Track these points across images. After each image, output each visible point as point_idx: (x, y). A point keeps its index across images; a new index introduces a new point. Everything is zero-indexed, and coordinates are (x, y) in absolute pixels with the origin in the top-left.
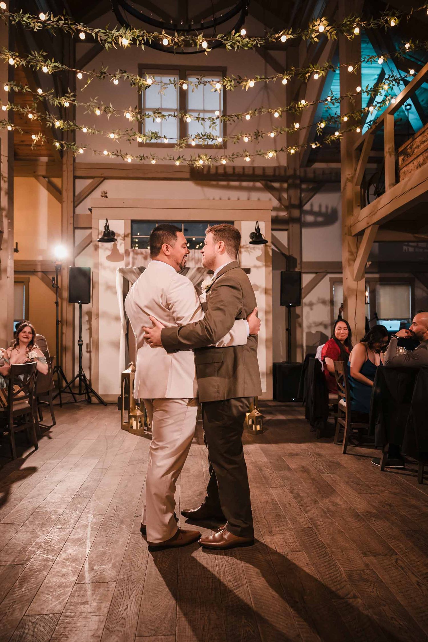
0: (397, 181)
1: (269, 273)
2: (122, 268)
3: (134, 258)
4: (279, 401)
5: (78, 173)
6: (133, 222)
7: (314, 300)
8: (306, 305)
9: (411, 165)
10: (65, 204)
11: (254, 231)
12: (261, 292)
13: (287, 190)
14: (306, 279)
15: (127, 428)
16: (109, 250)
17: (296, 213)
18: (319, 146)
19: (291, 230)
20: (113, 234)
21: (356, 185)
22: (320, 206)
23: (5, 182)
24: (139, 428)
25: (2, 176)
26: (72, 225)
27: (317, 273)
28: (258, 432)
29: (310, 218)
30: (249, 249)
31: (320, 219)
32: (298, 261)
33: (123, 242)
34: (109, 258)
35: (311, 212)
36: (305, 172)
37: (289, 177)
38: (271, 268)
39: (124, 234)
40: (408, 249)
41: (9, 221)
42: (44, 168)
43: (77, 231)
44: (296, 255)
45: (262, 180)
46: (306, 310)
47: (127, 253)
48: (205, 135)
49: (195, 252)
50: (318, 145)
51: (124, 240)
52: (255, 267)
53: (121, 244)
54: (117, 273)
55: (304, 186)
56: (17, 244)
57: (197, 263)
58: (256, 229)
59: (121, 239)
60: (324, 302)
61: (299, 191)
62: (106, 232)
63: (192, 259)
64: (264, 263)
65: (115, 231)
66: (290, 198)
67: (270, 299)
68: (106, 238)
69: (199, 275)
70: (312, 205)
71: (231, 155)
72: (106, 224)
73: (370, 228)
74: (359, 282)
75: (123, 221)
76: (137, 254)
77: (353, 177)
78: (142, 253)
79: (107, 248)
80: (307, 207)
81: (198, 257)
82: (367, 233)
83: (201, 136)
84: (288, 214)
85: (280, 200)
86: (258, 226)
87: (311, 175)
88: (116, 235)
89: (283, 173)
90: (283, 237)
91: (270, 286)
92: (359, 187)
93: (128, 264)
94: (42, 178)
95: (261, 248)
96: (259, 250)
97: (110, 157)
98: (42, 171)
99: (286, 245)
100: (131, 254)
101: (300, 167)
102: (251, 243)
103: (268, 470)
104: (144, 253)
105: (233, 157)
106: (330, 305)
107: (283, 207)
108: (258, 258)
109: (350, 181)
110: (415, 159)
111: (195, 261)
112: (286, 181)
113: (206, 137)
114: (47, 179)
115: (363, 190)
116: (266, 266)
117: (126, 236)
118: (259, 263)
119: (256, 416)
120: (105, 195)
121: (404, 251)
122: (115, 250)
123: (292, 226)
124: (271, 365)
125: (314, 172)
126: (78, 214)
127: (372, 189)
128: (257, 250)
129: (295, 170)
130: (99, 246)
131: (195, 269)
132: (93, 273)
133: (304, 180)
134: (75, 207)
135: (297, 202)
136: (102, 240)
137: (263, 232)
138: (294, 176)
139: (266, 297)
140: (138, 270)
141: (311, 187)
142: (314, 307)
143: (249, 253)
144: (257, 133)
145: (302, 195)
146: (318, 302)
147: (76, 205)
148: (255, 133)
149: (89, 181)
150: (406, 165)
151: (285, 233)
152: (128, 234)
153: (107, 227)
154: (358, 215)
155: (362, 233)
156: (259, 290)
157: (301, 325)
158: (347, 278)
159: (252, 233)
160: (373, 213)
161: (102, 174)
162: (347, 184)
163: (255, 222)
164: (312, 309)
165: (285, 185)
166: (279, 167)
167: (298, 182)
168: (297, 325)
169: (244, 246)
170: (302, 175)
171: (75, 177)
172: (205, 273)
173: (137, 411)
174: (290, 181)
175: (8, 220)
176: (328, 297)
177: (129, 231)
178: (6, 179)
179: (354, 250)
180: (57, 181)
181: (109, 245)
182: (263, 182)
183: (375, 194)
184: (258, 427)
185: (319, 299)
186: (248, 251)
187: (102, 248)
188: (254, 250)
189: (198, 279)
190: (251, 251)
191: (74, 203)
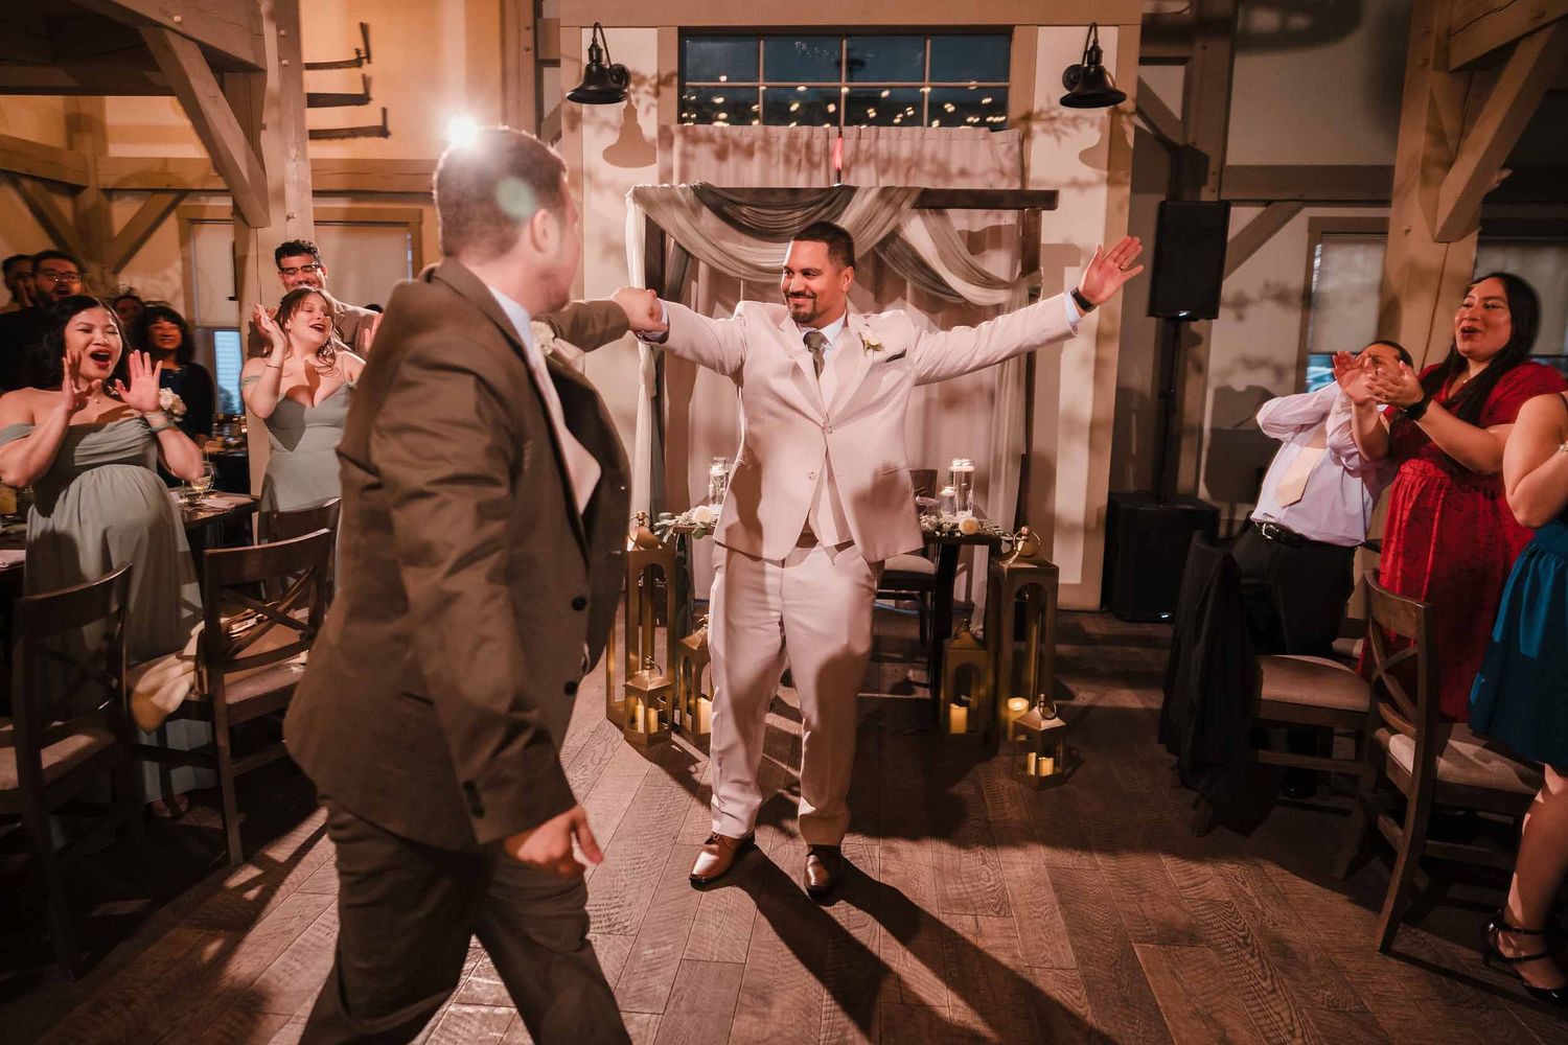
1: (1120, 207)
2: (644, 189)
3: (684, 155)
6: (686, 34)
7: (1252, 292)
8: (1226, 302)
11: (1077, 59)
14: (1242, 220)
15: (622, 721)
16: (613, 128)
20: (622, 75)
26: (531, 53)
27: (1268, 203)
28: (1043, 782)
29: (1264, 20)
30: (1058, 125)
31: (1299, 22)
32: (1213, 166)
33: (655, 101)
34: (612, 155)
38: (1127, 190)
39: (659, 75)
41: (282, 32)
43: (544, 73)
44: (1207, 146)
46: (1223, 320)
47: (665, 136)
49: (878, 135)
51: (657, 94)
52: (1074, 184)
53: (648, 110)
54: (629, 200)
56: (384, 111)
57: (883, 172)
58: (1086, 52)
59: (647, 93)
60: (1282, 297)
62: (594, 68)
63: (868, 160)
64: (1105, 173)
65: (630, 67)
68: (592, 88)
69: (885, 214)
72: (595, 41)
74: (1453, 246)
75: (653, 33)
76: (696, 140)
78: (710, 139)
79: (605, 123)
81: (890, 154)
82: (1524, 56)
86: (1096, 42)
88: (633, 78)
90: (1168, 84)
93: (666, 175)
95: (1098, 121)
96: (1091, 126)
99: (1178, 115)
100: (678, 142)
102: (1065, 102)
104: (719, 139)
106: (1300, 305)
108: (1086, 157)
111: (877, 167)
116: (1112, 182)
117: (662, 82)
118: (1088, 173)
122: (629, 126)
123: (1205, 48)
124: (1102, 500)
128: (1085, 127)
130: (581, 114)
131: (873, 193)
136: (580, 96)
137: (1109, 62)
140: (692, 193)
142: (1251, 312)
143: (1058, 138)
146: (1263, 298)
151: (1179, 72)
152: (670, 76)
153: (597, 53)
157: (1201, 368)
158: (1408, 231)
159: (1073, 69)
163: (1088, 28)
164: (1240, 318)
168: (1190, 365)
169: (1041, 112)
172: (906, 206)
173: (650, 675)
175: (278, 29)
176: (1296, 282)
177: (674, 67)
179: (1449, 124)
181: (611, 112)
184: (1047, 766)
185: (1267, 285)
186: (1055, 130)
187: (589, 123)
188: (1076, 127)
189: (884, 227)
190: (1066, 134)
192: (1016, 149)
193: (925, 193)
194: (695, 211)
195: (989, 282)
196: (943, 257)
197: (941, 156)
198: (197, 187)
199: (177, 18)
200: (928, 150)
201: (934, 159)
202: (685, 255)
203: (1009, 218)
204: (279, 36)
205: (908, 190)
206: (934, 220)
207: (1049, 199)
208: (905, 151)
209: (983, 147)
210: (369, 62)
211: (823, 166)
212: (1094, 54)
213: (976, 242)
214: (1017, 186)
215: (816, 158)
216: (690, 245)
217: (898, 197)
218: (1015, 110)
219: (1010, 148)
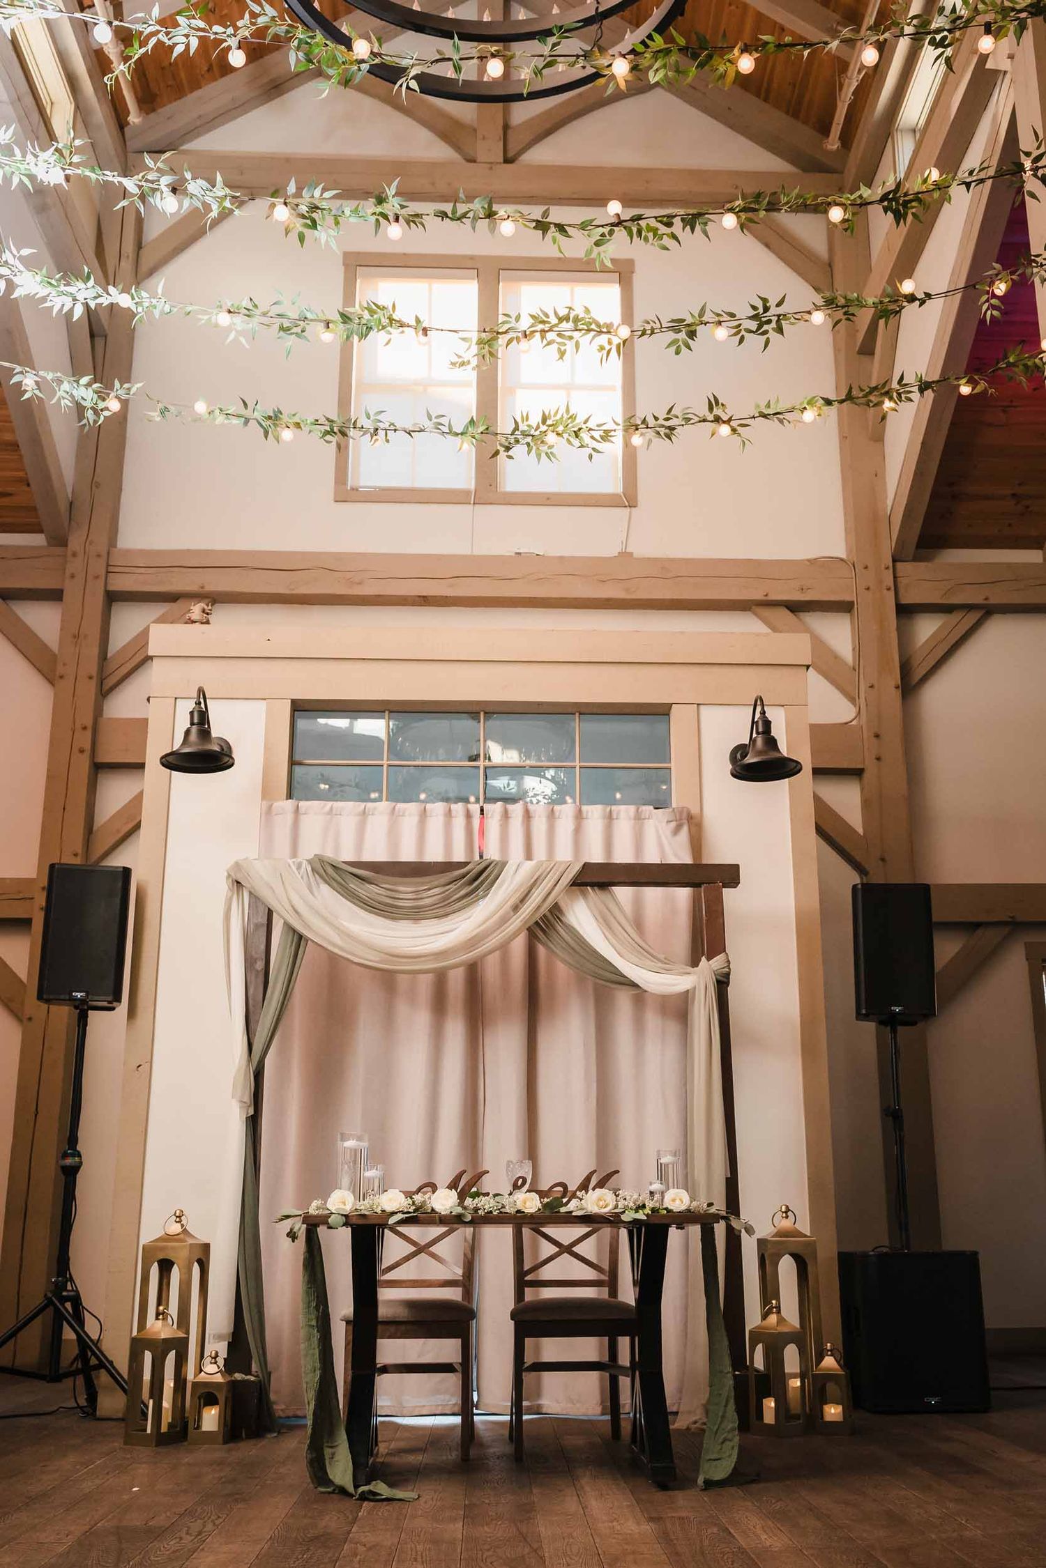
2: (248, 862)
5: (121, 583)
6: (300, 707)
10: (66, 687)
18: (984, 392)
19: (872, 772)
26: (88, 756)
27: (975, 926)
43: (103, 776)
45: (762, 605)
47: (271, 814)
48: (567, 318)
49: (526, 813)
50: (982, 386)
58: (754, 729)
62: (196, 735)
66: (863, 662)
68: (191, 751)
69: (542, 889)
71: (662, 415)
72: (198, 705)
75: (262, 705)
76: (307, 814)
83: (554, 320)
84: (858, 716)
97: (217, 422)
99: (860, 829)
100: (288, 817)
101: (894, 561)
102: (734, 775)
105: (667, 424)
112: (846, 608)
113: (570, 325)
123: (878, 758)
126: (108, 720)
129: (876, 569)
131: (527, 868)
134: (101, 697)
135: (890, 676)
136: (177, 762)
138: (876, 589)
140: (308, 867)
144: (761, 310)
147: (106, 688)
148: (754, 308)
151: (854, 786)
153: (200, 716)
159: (740, 749)
161: (203, 586)
163: (753, 705)
171: (113, 598)
172: (565, 882)
177: (285, 743)
189: (540, 904)
191: (101, 682)
192: (685, 827)
193: (588, 868)
194: (311, 886)
196: (610, 941)
202: (296, 937)
205: (566, 864)
206: (596, 899)
207: (730, 875)
209: (648, 825)
211: (464, 841)
212: (762, 725)
214: (692, 860)
215: (454, 834)
216: (303, 925)
217: (556, 872)
219: (678, 827)
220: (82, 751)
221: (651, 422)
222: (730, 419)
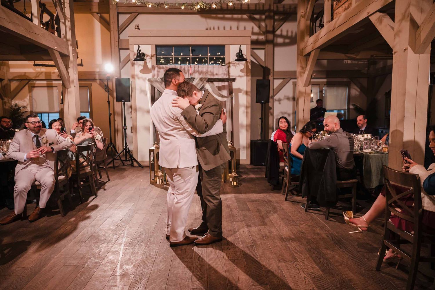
0: (332, 19)
1: (249, 81)
2: (150, 79)
3: (158, 71)
4: (254, 165)
5: (120, 10)
6: (157, 46)
7: (282, 98)
8: (276, 100)
9: (341, 8)
10: (112, 32)
12: (243, 94)
13: (264, 20)
14: (277, 83)
15: (154, 183)
16: (142, 66)
17: (270, 37)
19: (266, 49)
20: (144, 55)
21: (307, 20)
22: (287, 31)
23: (68, 21)
24: (161, 183)
25: (67, 17)
26: (118, 47)
27: (284, 79)
28: (235, 186)
29: (280, 40)
30: (235, 64)
31: (287, 41)
32: (271, 71)
34: (141, 71)
35: (281, 36)
36: (277, 7)
37: (266, 11)
38: (250, 77)
39: (151, 55)
40: (347, 62)
41: (73, 48)
42: (97, 7)
43: (121, 51)
44: (270, 67)
45: (247, 13)
46: (276, 104)
47: (153, 68)
49: (199, 67)
51: (151, 59)
52: (239, 76)
53: (149, 62)
54: (147, 81)
55: (276, 17)
56: (82, 60)
57: (200, 74)
59: (149, 58)
60: (288, 99)
61: (272, 21)
62: (139, 54)
63: (197, 72)
64: (246, 74)
65: (145, 53)
66: (266, 26)
67: (249, 98)
68: (138, 58)
69: (201, 83)
70: (281, 31)
72: (138, 48)
73: (314, 51)
74: (307, 87)
75: (150, 46)
76: (160, 68)
77: (305, 14)
78: (163, 68)
79: (140, 65)
80: (278, 32)
81: (201, 71)
82: (312, 54)
84: (265, 37)
85: (259, 27)
86: (241, 49)
87: (281, 9)
88: (146, 55)
89: (261, 8)
90: (261, 54)
91: (249, 90)
92: (309, 21)
93: (154, 76)
94: (96, 14)
96: (242, 65)
97: (137, 4)
98: (95, 9)
99: (264, 60)
100: (156, 69)
101: (274, 3)
102: (236, 60)
103: (236, 210)
106: (292, 100)
107: (261, 32)
108: (242, 71)
109: (303, 17)
110: (343, 4)
111: (199, 74)
112: (264, 14)
114: (99, 15)
115: (311, 23)
116: (247, 76)
117: (152, 56)
118: (242, 74)
119: (234, 176)
120: (138, 28)
121: (344, 63)
122: (145, 66)
123: (268, 46)
124: (250, 141)
125: (284, 7)
126: (121, 40)
127: (318, 22)
128: (241, 65)
129: (270, 6)
130: (134, 63)
131: (198, 79)
132: (131, 81)
133: (276, 13)
134: (119, 34)
135: (271, 29)
136: (136, 60)
137: (244, 52)
138: (270, 10)
139: (246, 97)
140: (161, 80)
141: (281, 18)
142: (282, 102)
143: (236, 67)
145: (275, 24)
146: (284, 99)
147: (120, 33)
149: (128, 16)
150: (338, 8)
151: (263, 51)
152: (154, 55)
153: (139, 50)
154: (307, 42)
155: (309, 54)
156: (242, 92)
157: (272, 114)
158: (299, 85)
159: (238, 53)
160: (316, 41)
161: (136, 11)
162: (301, 19)
163: (239, 46)
164: (280, 103)
165: (264, 17)
166: (259, 4)
167: (272, 14)
168: (270, 114)
169: (232, 62)
170: (275, 9)
171: (118, 13)
172: (205, 81)
173: (160, 173)
174: (267, 14)
175: (72, 48)
176: (291, 95)
177: (155, 53)
178: (69, 19)
179: (304, 66)
180: (106, 16)
181: (142, 63)
182: (248, 15)
183: (319, 27)
184: (235, 183)
185: (285, 96)
186: (235, 65)
187: (136, 65)
188: (239, 65)
189: (201, 86)
190: (237, 66)
191: (118, 32)
192: (227, 69)
193: (209, 79)
194: (161, 83)
195: (223, 96)
196: (213, 92)
197: (212, 71)
198: (33, 79)
199: (56, 47)
200: (209, 70)
201: (210, 72)
202: (159, 92)
203: (226, 83)
204: (72, 49)
205: (205, 78)
206: (211, 84)
207: (234, 80)
208: (204, 70)
209: (221, 69)
210: (78, 49)
211: (188, 73)
212: (241, 51)
213: (220, 89)
214: (228, 77)
215: (186, 72)
216: (160, 90)
217: (204, 80)
218: (227, 62)
219: (226, 69)
220: (117, 46)
221: (217, 2)
222: (232, 1)
